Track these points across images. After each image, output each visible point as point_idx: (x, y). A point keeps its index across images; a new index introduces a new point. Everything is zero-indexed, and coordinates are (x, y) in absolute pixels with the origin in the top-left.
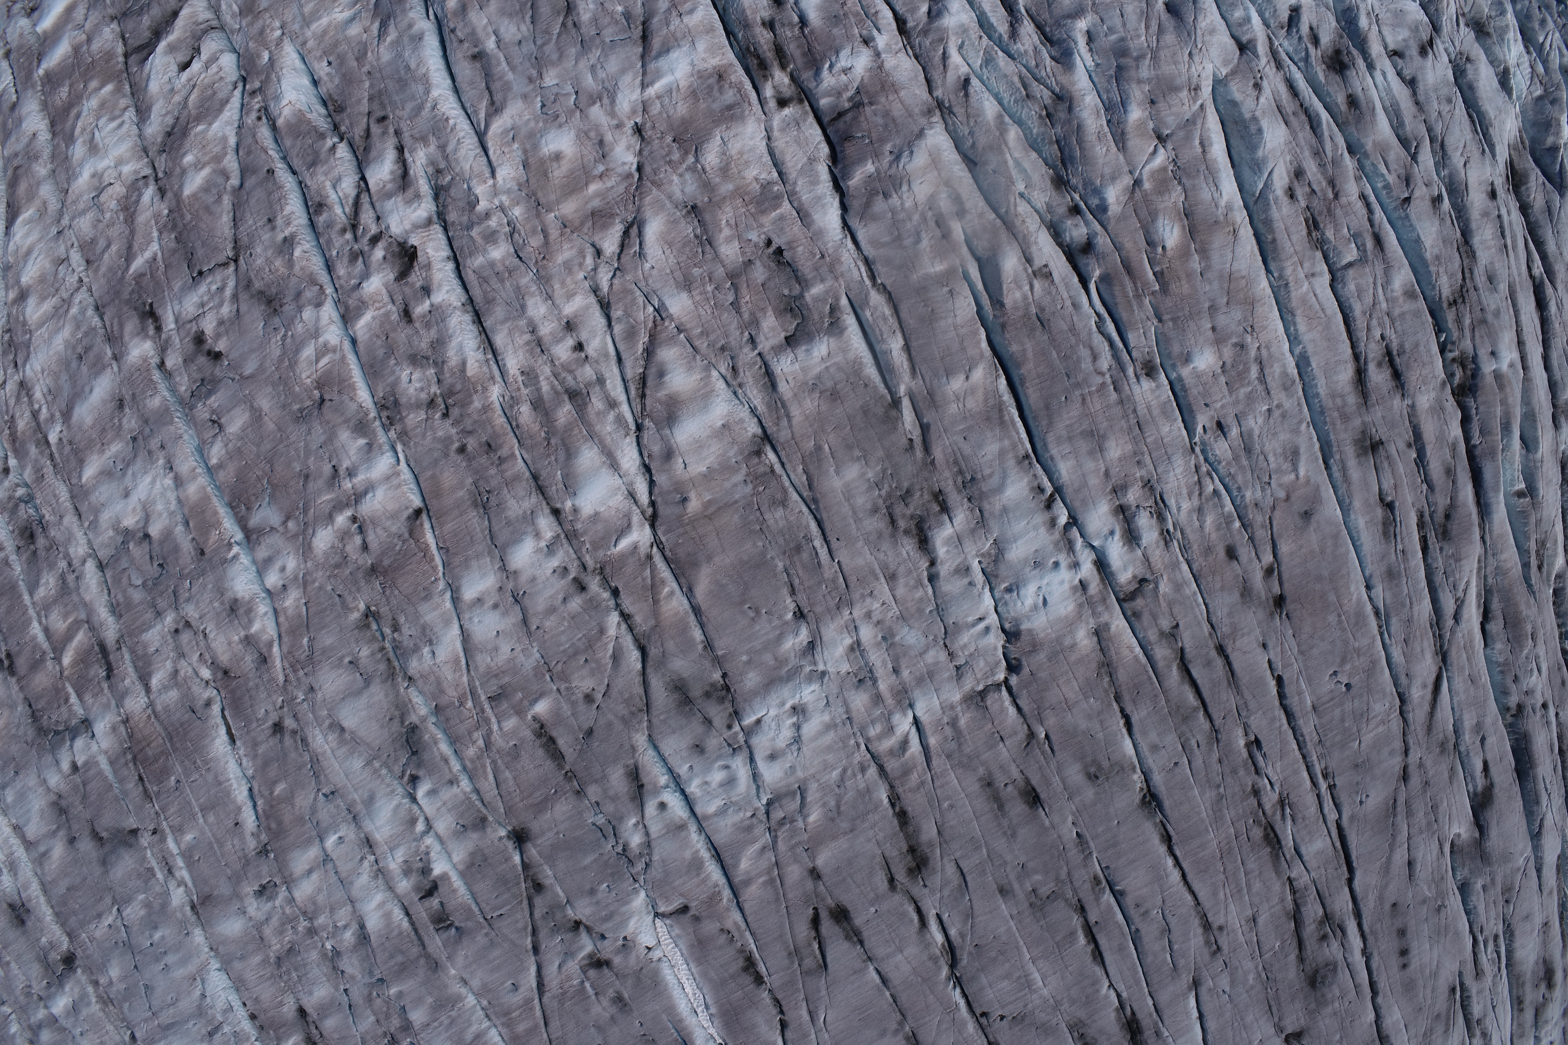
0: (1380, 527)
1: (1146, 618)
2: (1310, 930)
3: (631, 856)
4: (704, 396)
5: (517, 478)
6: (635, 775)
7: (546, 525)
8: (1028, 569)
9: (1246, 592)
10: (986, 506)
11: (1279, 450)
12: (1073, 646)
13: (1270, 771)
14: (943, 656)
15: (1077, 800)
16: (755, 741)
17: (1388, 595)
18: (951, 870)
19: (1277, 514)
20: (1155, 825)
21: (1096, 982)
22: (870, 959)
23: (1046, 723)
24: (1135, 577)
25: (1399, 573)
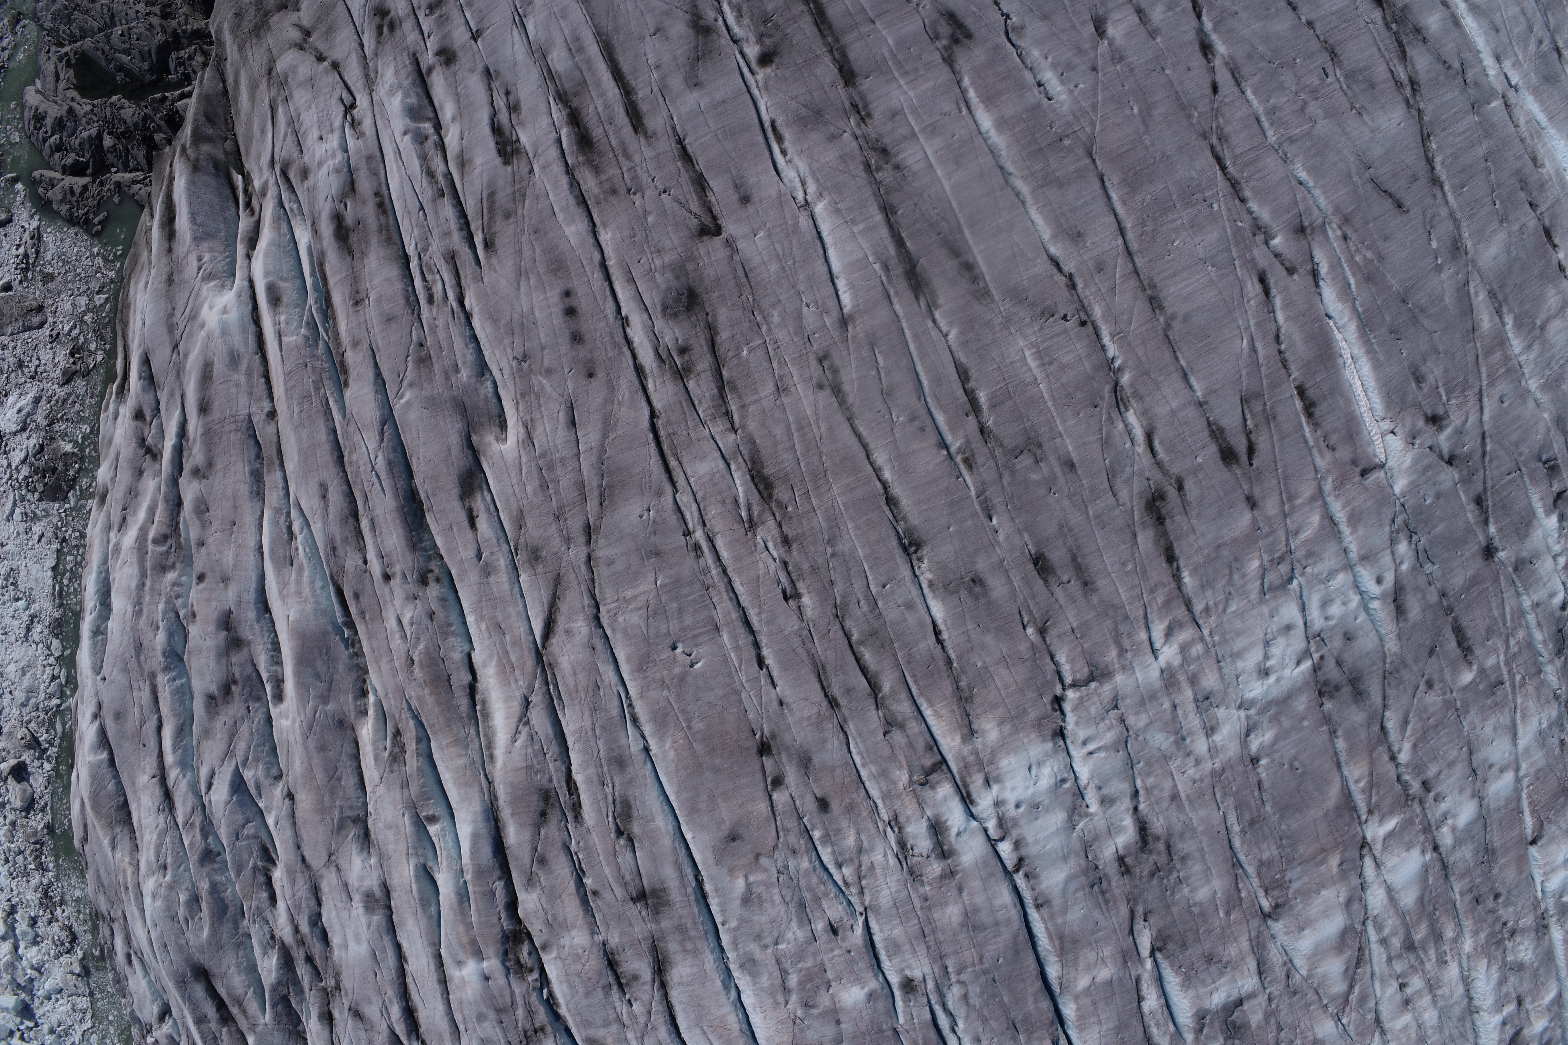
0: (635, 813)
1: (920, 744)
2: (704, 364)
3: (1406, 532)
4: (1317, 955)
5: (1462, 876)
6: (1400, 611)
7: (1446, 837)
8: (1046, 802)
9: (805, 763)
10: (1083, 862)
11: (767, 905)
12: (1001, 723)
13: (772, 566)
14: (1131, 720)
15: (994, 559)
16: (1303, 645)
17: (623, 741)
18: (1124, 494)
19: (771, 842)
20: (905, 519)
21: (965, 344)
22: (1201, 404)
23: (1028, 644)
24: (933, 788)
25: (609, 762)
